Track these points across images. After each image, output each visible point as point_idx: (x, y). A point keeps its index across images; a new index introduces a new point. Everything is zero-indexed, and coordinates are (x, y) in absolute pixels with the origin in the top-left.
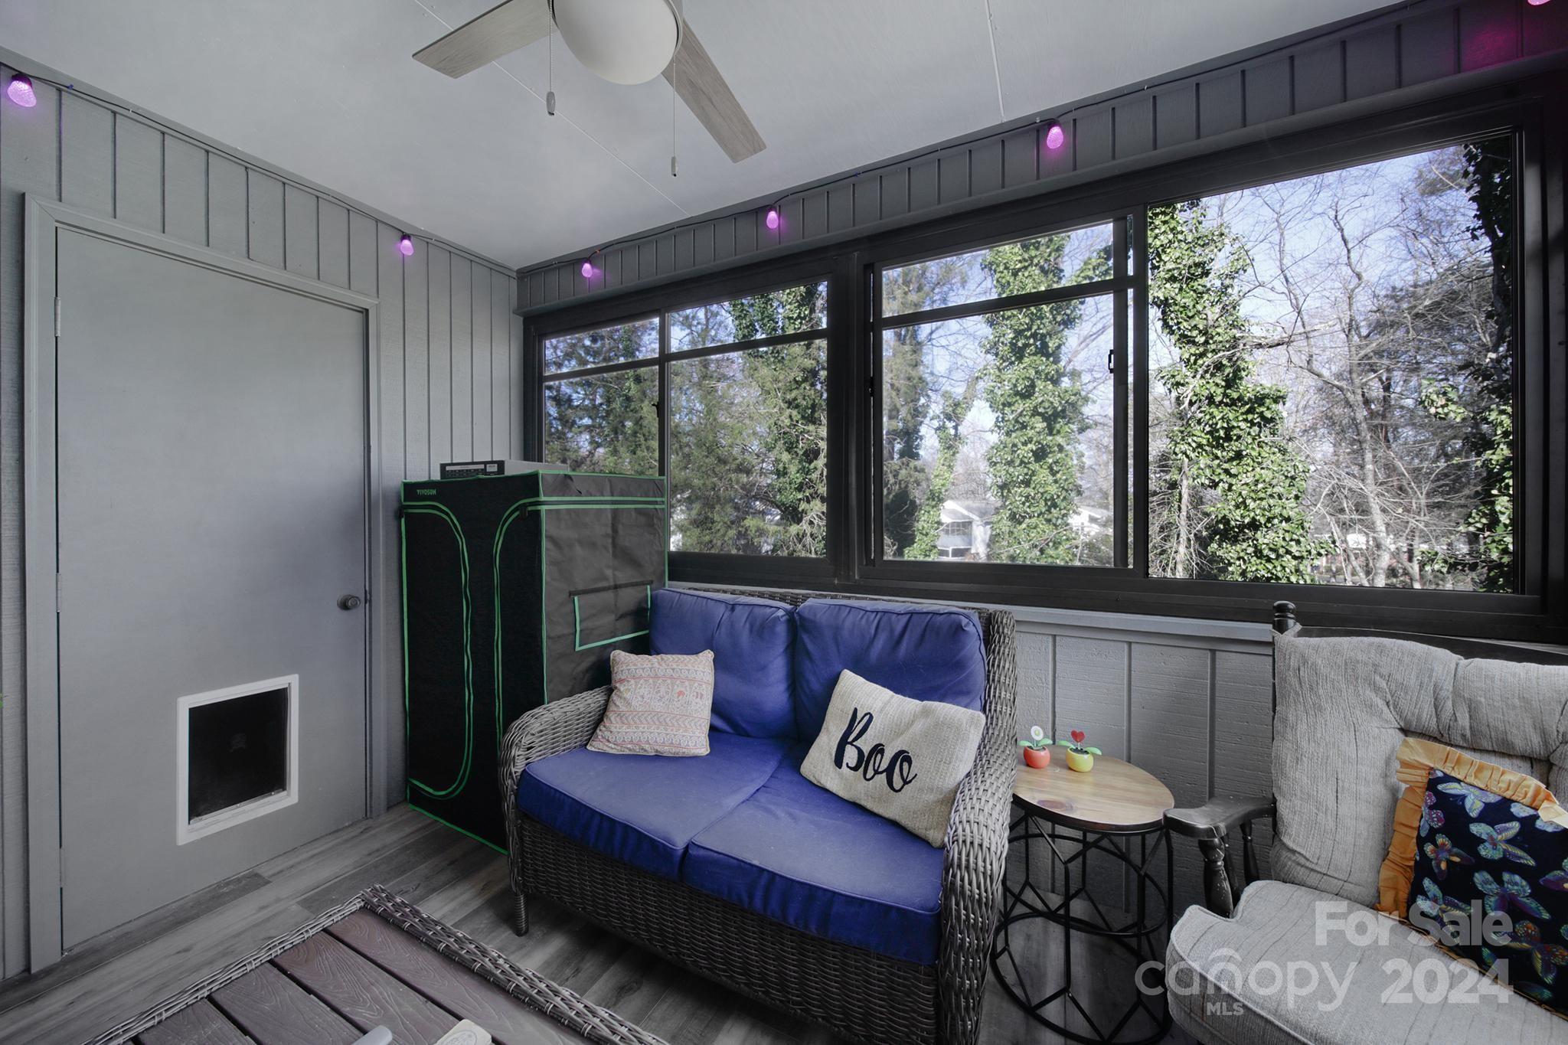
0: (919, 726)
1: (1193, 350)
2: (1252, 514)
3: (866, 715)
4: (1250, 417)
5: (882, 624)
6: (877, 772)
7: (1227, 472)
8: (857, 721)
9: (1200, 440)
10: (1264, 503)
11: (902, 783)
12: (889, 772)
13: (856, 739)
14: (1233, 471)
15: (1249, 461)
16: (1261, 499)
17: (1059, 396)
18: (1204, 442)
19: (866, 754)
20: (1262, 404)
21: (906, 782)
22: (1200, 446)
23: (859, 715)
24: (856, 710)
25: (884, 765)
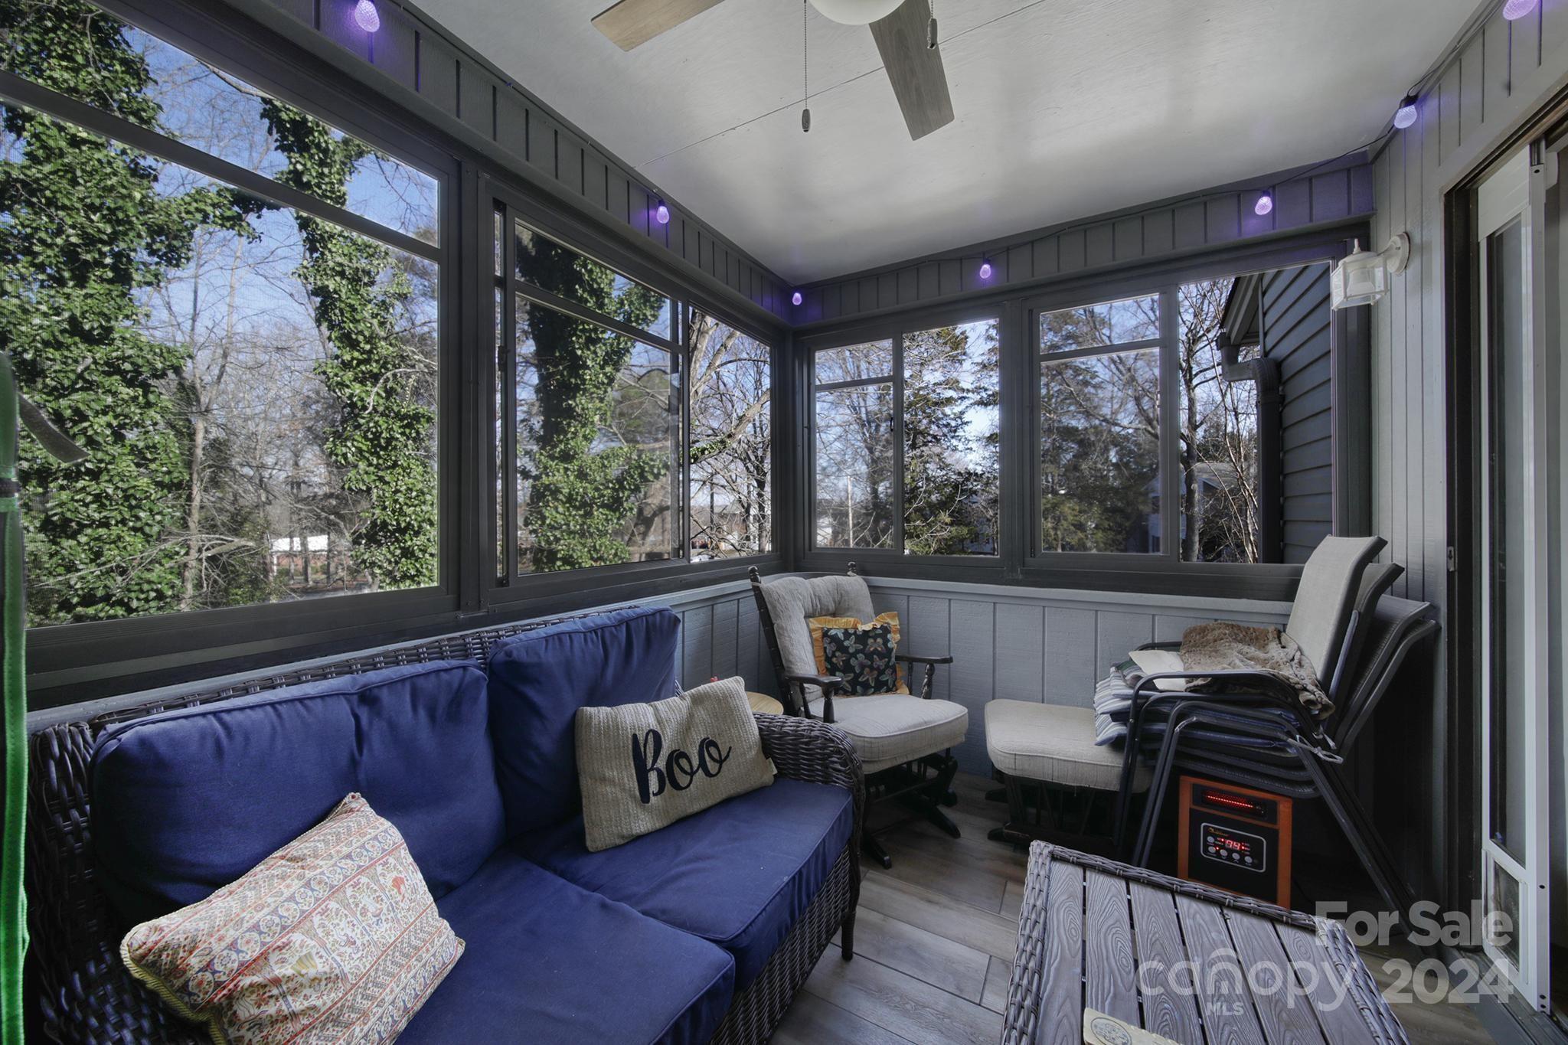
0: (701, 714)
1: (356, 354)
2: (408, 519)
3: (647, 734)
4: (407, 431)
5: (608, 642)
6: (692, 774)
7: (381, 479)
8: (642, 745)
9: (360, 445)
10: (418, 509)
11: (717, 765)
12: (703, 764)
13: (653, 764)
14: (387, 479)
15: (400, 470)
16: (416, 506)
17: (161, 355)
18: (364, 448)
19: (664, 770)
20: (418, 422)
21: (721, 762)
22: (360, 450)
23: (641, 739)
24: (635, 736)
25: (696, 762)
